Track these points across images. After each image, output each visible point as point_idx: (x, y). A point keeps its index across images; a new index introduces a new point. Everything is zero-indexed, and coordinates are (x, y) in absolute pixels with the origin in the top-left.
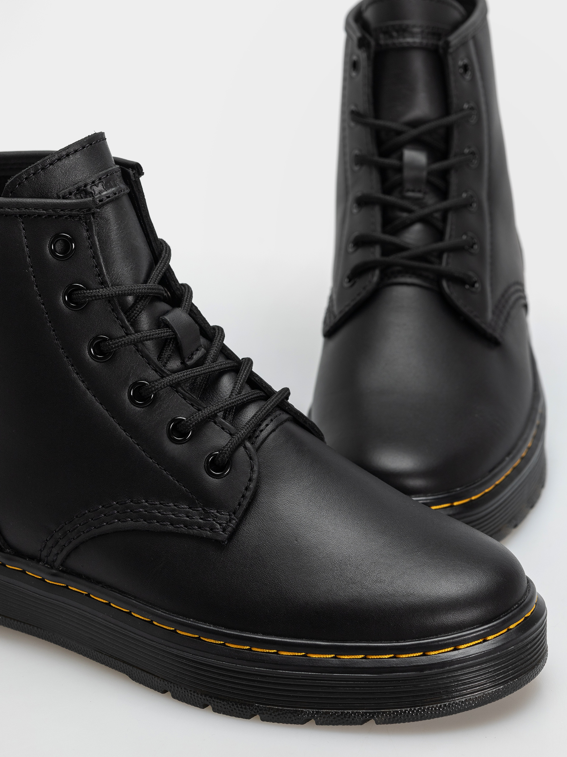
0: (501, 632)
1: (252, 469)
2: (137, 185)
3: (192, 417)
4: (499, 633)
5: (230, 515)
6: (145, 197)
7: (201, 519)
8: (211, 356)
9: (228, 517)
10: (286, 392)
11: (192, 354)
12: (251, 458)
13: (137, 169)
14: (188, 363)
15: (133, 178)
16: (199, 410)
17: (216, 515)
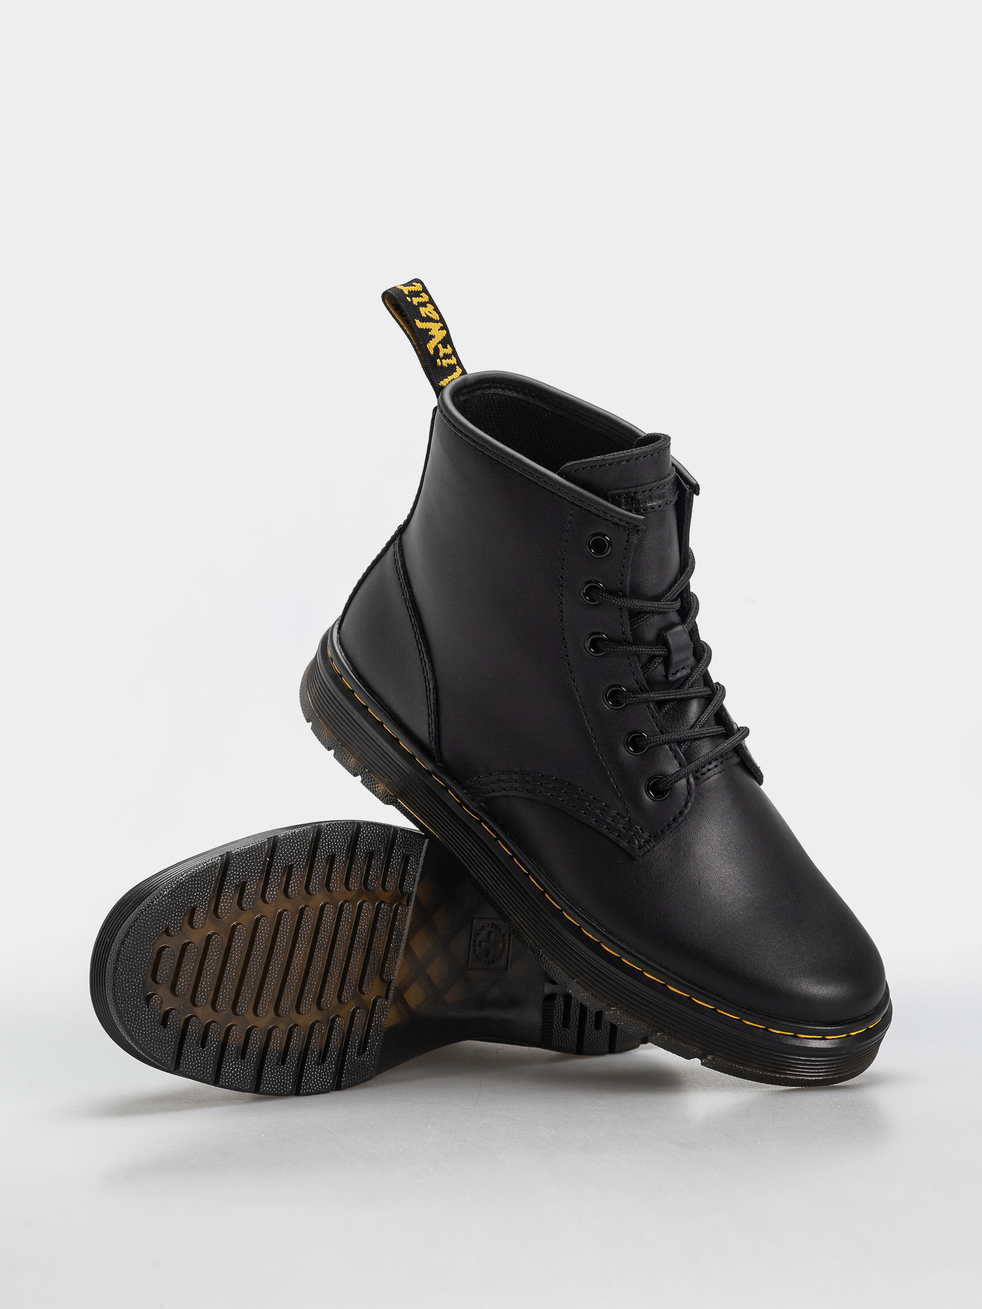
0: (841, 1036)
1: (686, 804)
2: (689, 502)
3: (652, 738)
4: (838, 1037)
5: (650, 836)
6: (692, 514)
7: (624, 828)
8: (693, 679)
9: (648, 838)
10: (745, 732)
11: (677, 671)
12: (689, 793)
13: (695, 489)
14: (670, 679)
15: (687, 495)
16: (662, 733)
17: (638, 831)
